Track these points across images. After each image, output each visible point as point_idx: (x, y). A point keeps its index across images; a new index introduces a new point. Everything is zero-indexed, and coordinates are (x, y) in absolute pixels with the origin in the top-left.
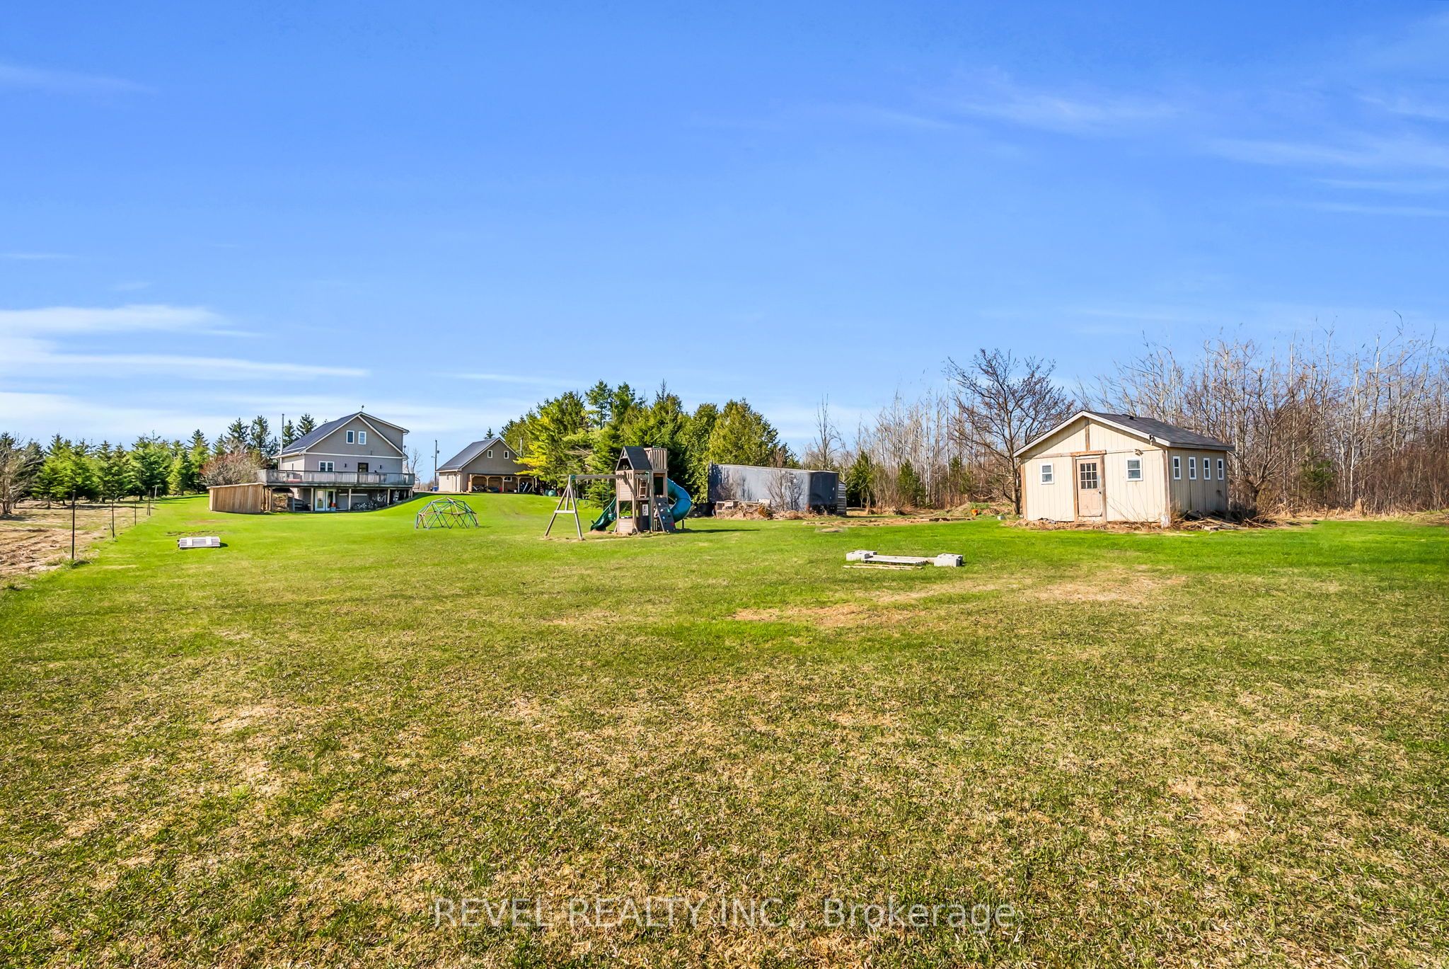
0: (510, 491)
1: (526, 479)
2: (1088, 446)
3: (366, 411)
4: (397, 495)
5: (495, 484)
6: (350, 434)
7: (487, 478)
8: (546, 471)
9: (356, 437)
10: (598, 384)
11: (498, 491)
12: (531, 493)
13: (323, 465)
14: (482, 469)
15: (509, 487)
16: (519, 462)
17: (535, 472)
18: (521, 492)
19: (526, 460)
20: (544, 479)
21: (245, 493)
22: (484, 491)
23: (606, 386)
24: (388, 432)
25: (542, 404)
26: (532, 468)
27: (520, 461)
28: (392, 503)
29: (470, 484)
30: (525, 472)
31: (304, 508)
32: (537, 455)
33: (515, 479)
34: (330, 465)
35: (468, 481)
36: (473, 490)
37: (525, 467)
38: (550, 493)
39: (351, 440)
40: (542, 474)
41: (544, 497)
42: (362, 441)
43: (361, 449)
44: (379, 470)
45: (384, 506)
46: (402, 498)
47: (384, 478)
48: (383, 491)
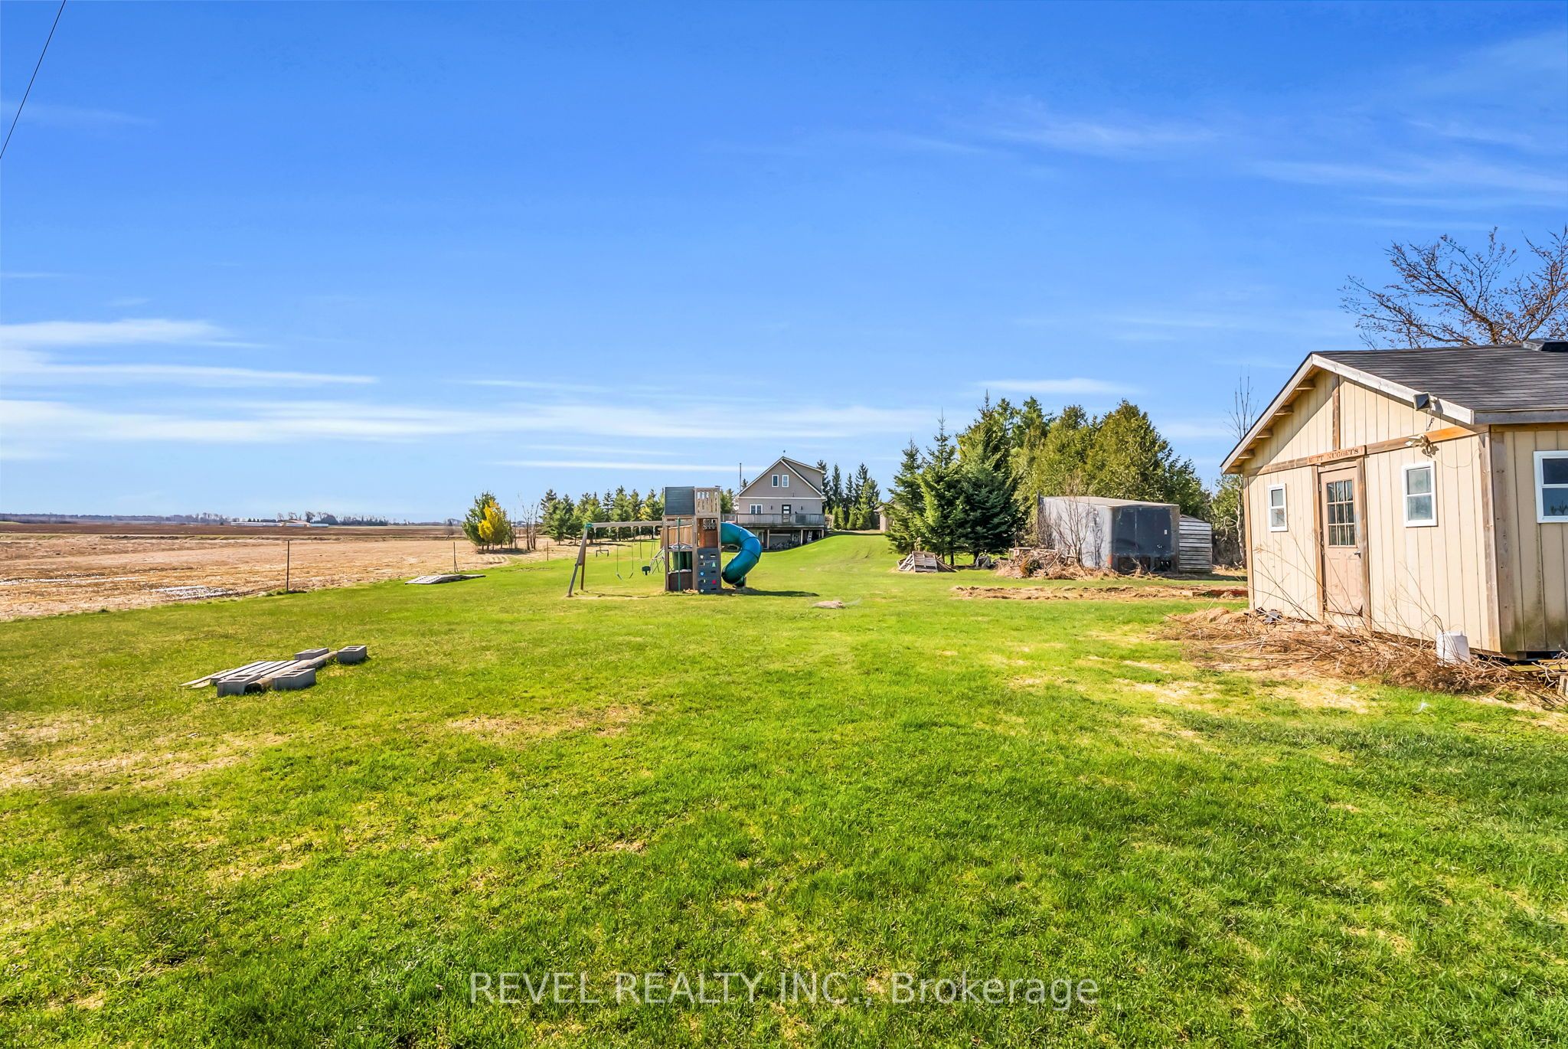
2: (1337, 440)
3: (789, 456)
4: (810, 535)
6: (775, 478)
9: (781, 480)
10: (1000, 402)
13: (753, 507)
23: (1008, 404)
24: (808, 474)
28: (805, 542)
34: (759, 507)
39: (775, 484)
42: (785, 484)
43: (784, 492)
44: (799, 512)
45: (798, 545)
46: (815, 538)
47: (801, 518)
48: (797, 531)
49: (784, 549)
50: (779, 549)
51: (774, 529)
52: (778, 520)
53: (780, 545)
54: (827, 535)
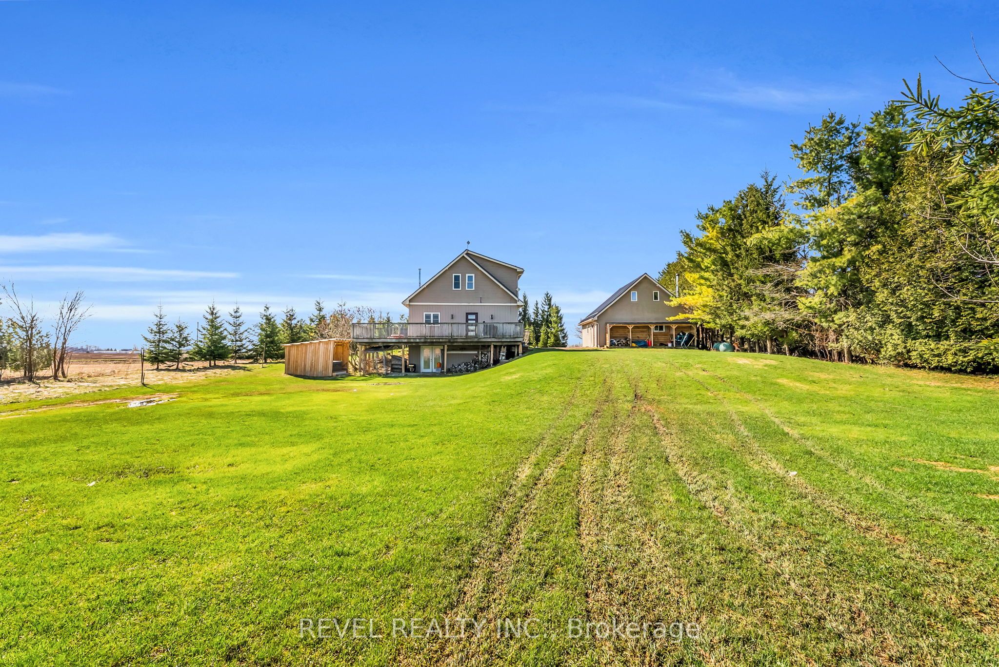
0: (663, 345)
1: (684, 326)
4: (503, 353)
5: (642, 336)
6: (457, 278)
7: (630, 328)
8: (715, 313)
9: (464, 280)
11: (646, 345)
12: (692, 347)
13: (428, 317)
14: (623, 316)
15: (662, 339)
16: (672, 304)
17: (696, 315)
18: (678, 345)
19: (682, 300)
20: (712, 325)
21: (316, 352)
22: (627, 345)
24: (500, 273)
25: (704, 211)
26: (691, 310)
27: (674, 302)
28: (496, 362)
29: (608, 336)
30: (681, 317)
31: (412, 370)
32: (698, 289)
33: (669, 328)
34: (436, 317)
35: (606, 333)
36: (612, 345)
37: (681, 308)
38: (722, 347)
39: (457, 285)
40: (707, 318)
41: (713, 352)
42: (470, 286)
43: (469, 296)
44: (488, 320)
45: (487, 366)
46: (510, 355)
47: (491, 329)
48: (485, 347)
49: (468, 371)
50: (460, 372)
51: (452, 345)
52: (459, 332)
53: (463, 367)
54: (526, 351)
